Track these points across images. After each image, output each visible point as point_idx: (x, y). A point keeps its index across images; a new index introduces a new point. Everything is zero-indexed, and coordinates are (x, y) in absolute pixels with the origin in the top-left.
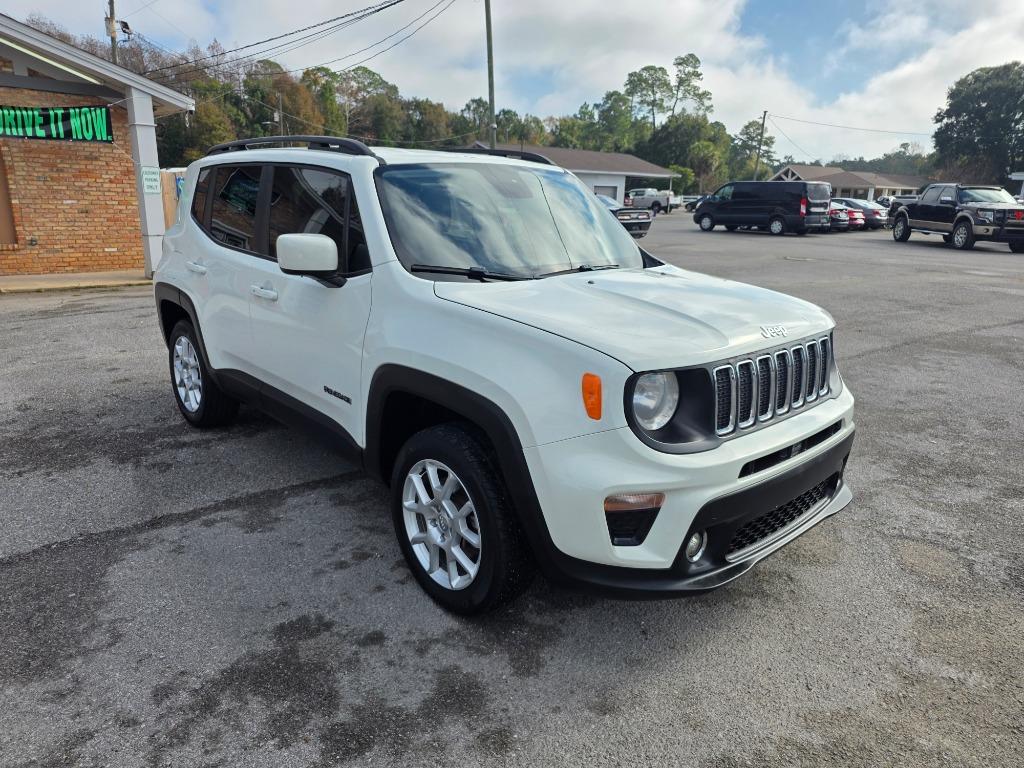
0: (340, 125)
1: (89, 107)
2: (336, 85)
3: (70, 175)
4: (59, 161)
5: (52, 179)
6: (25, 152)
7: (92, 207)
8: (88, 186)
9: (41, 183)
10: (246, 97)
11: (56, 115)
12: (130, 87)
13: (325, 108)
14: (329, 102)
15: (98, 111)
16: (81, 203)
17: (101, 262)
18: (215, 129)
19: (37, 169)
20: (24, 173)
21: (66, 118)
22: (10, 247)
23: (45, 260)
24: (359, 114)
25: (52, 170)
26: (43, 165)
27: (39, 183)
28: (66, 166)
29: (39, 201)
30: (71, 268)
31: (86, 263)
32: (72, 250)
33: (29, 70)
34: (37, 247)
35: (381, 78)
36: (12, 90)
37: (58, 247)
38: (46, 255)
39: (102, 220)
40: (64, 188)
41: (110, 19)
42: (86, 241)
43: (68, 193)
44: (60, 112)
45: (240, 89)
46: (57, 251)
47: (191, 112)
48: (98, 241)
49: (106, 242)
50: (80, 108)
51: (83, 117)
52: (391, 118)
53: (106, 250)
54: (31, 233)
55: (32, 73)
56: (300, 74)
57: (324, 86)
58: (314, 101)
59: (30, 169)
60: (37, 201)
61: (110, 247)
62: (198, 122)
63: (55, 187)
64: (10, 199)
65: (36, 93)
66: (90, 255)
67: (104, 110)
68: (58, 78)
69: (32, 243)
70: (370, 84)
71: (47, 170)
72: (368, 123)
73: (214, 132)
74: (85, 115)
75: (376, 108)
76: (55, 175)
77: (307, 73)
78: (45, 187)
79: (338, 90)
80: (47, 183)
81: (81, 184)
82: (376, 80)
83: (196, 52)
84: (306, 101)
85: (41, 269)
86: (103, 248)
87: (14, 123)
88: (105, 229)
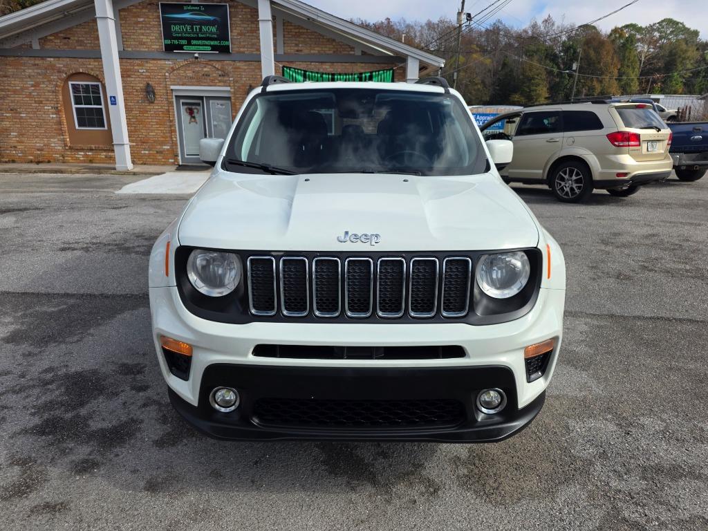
0: (634, 68)
1: (384, 70)
2: (638, 36)
10: (562, 54)
11: (366, 76)
12: (407, 55)
13: (624, 56)
14: (628, 50)
15: (388, 73)
18: (533, 78)
24: (653, 58)
33: (362, 51)
35: (684, 26)
36: (353, 64)
41: (459, 14)
44: (368, 75)
45: (557, 50)
47: (441, 68)
50: (379, 71)
51: (380, 77)
52: (684, 59)
55: (364, 53)
56: (609, 32)
57: (627, 39)
58: (615, 52)
62: (523, 75)
65: (363, 65)
67: (391, 71)
68: (376, 54)
70: (672, 32)
72: (660, 64)
73: (533, 81)
74: (381, 75)
75: (671, 52)
77: (615, 31)
79: (639, 40)
82: (679, 28)
83: (534, 26)
84: (609, 52)
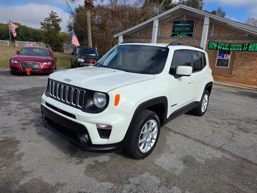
1: (256, 43)
3: (250, 60)
4: (248, 57)
5: (245, 61)
6: (241, 54)
7: (253, 68)
8: (254, 63)
9: (242, 62)
16: (250, 67)
17: (250, 83)
19: (242, 59)
20: (238, 59)
21: (248, 46)
22: (229, 76)
23: (236, 80)
25: (246, 59)
26: (244, 57)
27: (241, 62)
28: (249, 58)
29: (240, 66)
30: (241, 83)
31: (246, 82)
32: (243, 79)
33: (249, 35)
34: (235, 76)
37: (240, 77)
38: (236, 79)
39: (254, 72)
40: (247, 63)
42: (248, 77)
43: (248, 64)
44: (247, 44)
46: (239, 78)
48: (251, 77)
49: (253, 78)
51: (253, 46)
53: (253, 80)
54: (235, 73)
59: (240, 58)
60: (239, 66)
61: (254, 79)
63: (245, 63)
64: (233, 65)
66: (247, 80)
69: (234, 75)
71: (244, 59)
74: (254, 45)
76: (246, 60)
78: (242, 63)
80: (243, 62)
81: (252, 62)
85: (234, 82)
86: (252, 79)
87: (235, 48)
88: (254, 74)
